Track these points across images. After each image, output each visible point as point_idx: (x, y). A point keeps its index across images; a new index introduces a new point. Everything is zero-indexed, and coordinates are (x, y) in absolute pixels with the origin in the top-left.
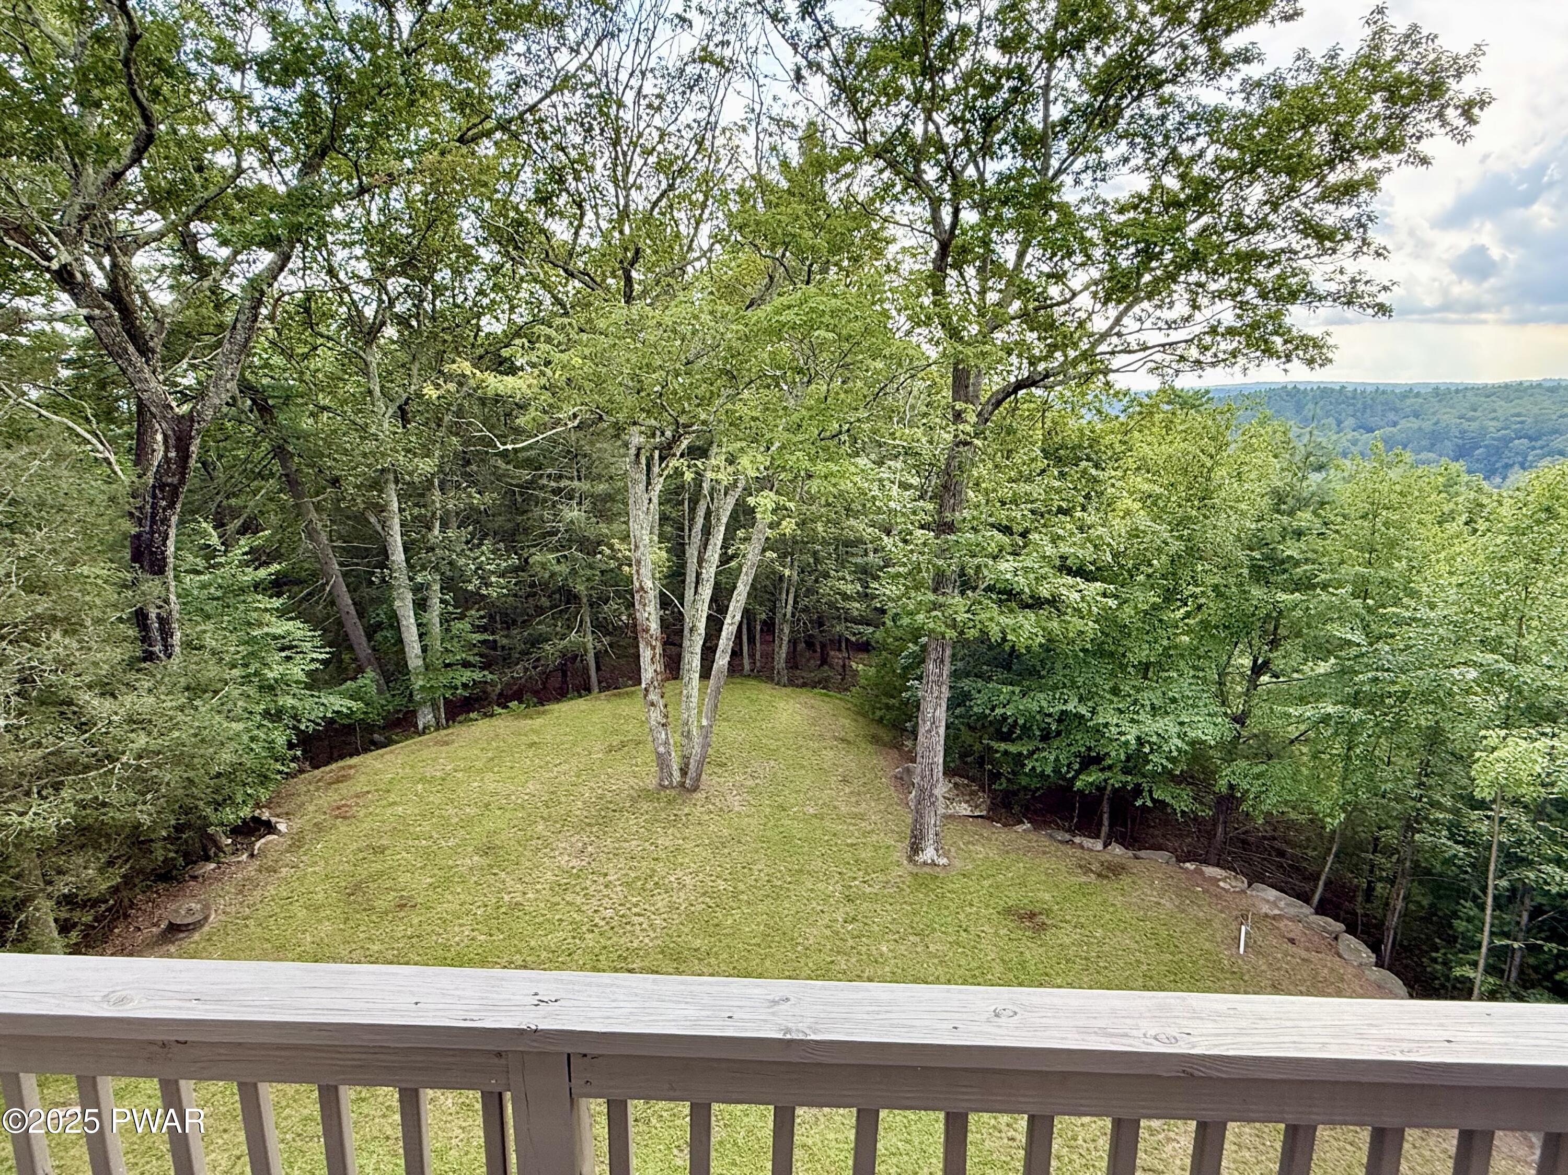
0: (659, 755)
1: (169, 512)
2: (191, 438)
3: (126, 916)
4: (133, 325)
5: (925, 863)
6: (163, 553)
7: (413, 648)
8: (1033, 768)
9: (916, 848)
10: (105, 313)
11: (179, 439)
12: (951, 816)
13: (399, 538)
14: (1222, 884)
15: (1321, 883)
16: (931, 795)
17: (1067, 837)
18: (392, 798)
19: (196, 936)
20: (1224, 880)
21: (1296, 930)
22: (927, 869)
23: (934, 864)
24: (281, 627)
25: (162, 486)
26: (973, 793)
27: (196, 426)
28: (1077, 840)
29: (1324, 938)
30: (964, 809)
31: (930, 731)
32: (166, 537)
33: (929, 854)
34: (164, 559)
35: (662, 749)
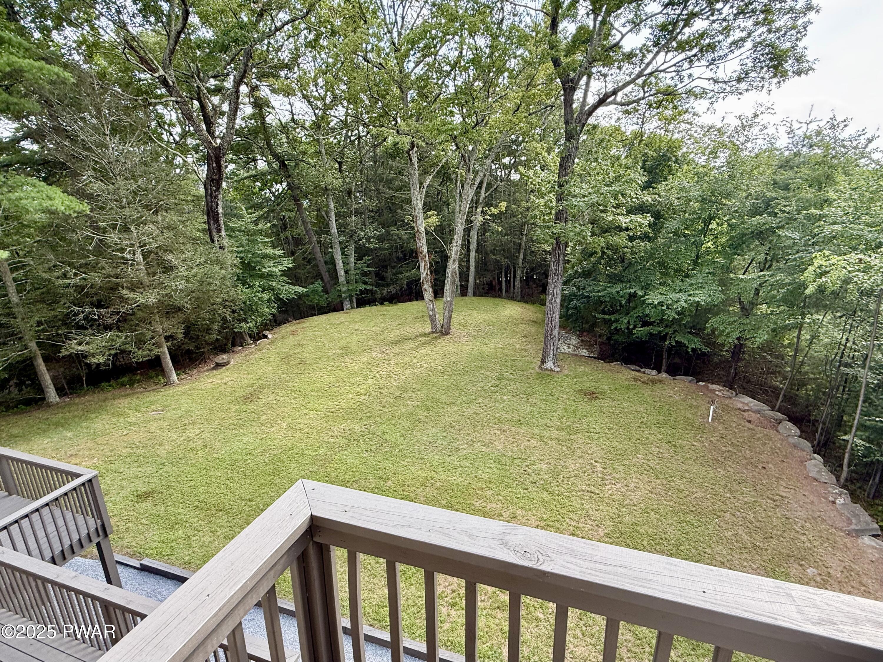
0: (430, 316)
1: (217, 193)
2: (221, 157)
3: (206, 362)
4: (205, 112)
5: (547, 369)
6: (217, 211)
7: (341, 272)
8: (617, 327)
9: (543, 362)
10: (182, 100)
11: (216, 158)
12: (576, 355)
13: (334, 222)
14: (717, 393)
15: (781, 396)
16: (551, 334)
17: (638, 368)
18: (316, 329)
19: (224, 368)
20: (720, 391)
21: (753, 417)
22: (547, 372)
23: (551, 370)
24: (270, 251)
25: (213, 180)
26: (592, 345)
27: (222, 151)
28: (643, 370)
29: (771, 422)
30: (584, 352)
31: (551, 300)
32: (217, 205)
33: (549, 365)
34: (218, 215)
35: (431, 313)
